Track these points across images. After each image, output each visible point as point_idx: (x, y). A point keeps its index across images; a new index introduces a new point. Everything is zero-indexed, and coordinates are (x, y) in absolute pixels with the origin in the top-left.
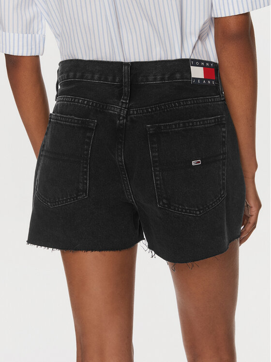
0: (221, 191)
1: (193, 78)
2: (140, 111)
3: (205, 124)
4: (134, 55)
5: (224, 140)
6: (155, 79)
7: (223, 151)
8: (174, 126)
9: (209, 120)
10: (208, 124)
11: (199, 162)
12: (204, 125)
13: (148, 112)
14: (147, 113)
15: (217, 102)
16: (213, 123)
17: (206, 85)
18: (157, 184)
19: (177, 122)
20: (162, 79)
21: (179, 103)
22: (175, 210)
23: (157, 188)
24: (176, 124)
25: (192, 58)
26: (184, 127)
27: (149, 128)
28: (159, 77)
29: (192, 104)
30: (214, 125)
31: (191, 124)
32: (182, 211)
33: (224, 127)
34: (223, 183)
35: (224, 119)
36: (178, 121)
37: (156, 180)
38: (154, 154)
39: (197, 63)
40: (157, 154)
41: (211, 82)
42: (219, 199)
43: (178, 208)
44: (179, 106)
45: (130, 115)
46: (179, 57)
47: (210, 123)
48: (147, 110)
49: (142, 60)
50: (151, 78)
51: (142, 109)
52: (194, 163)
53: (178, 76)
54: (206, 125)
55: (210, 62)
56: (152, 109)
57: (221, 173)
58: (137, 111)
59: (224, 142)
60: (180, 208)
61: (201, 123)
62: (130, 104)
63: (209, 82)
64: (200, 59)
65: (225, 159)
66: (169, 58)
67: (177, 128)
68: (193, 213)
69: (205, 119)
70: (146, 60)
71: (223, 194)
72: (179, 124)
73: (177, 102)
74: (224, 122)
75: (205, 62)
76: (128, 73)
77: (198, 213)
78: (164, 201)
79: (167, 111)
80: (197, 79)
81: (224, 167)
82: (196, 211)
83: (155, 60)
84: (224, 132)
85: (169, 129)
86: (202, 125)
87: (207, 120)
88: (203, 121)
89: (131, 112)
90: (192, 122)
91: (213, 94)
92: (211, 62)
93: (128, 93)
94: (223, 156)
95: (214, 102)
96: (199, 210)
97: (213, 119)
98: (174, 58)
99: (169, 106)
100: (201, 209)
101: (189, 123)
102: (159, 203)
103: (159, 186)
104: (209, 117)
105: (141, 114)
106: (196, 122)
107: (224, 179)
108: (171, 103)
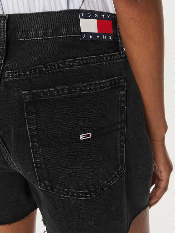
0: (118, 166)
1: (83, 33)
2: (16, 74)
3: (97, 89)
4: (13, 6)
5: (122, 105)
6: (36, 35)
7: (121, 118)
8: (56, 93)
9: (103, 83)
10: (100, 88)
11: (89, 135)
12: (95, 89)
13: (25, 74)
14: (25, 76)
15: (114, 60)
16: (107, 87)
17: (101, 41)
18: (36, 163)
19: (60, 88)
20: (45, 34)
21: (64, 64)
22: (59, 193)
23: (37, 167)
24: (59, 90)
25: (83, 8)
26: (69, 93)
27: (26, 95)
28: (40, 32)
29: (81, 65)
30: (109, 89)
31: (78, 90)
32: (68, 195)
33: (123, 90)
34: (122, 157)
35: (123, 80)
36: (62, 86)
37: (36, 158)
38: (31, 127)
39: (89, 15)
40: (35, 127)
41: (108, 37)
42: (115, 177)
43: (63, 191)
44: (63, 68)
45: (5, 78)
46: (65, 8)
47: (103, 87)
48: (25, 72)
49: (22, 12)
50: (32, 33)
51: (19, 72)
52: (82, 137)
53: (64, 30)
54: (99, 90)
55: (106, 14)
56: (30, 71)
57: (118, 145)
58: (13, 74)
59: (123, 108)
60: (65, 191)
61: (92, 87)
62: (6, 66)
63: (105, 37)
64: (94, 10)
65: (123, 128)
66: (53, 9)
67: (60, 95)
68: (82, 197)
69: (97, 82)
70: (27, 11)
71: (121, 170)
72: (63, 90)
73: (61, 63)
74: (123, 84)
75: (100, 13)
76: (4, 28)
77: (88, 195)
78: (46, 182)
79: (49, 74)
80: (87, 34)
81: (122, 137)
82: (86, 193)
83: (37, 11)
84: (124, 96)
85: (50, 96)
86: (93, 89)
87: (100, 84)
88: (95, 85)
89: (6, 75)
90: (80, 87)
91: (111, 51)
92: (108, 13)
93: (4, 52)
94: (121, 125)
95: (111, 60)
96: (90, 192)
97: (108, 82)
98: (59, 9)
99: (51, 67)
100: (93, 191)
101: (75, 88)
102: (40, 184)
103: (39, 165)
104: (103, 79)
105: (17, 77)
106: (86, 87)
107: (122, 152)
108: (54, 64)
